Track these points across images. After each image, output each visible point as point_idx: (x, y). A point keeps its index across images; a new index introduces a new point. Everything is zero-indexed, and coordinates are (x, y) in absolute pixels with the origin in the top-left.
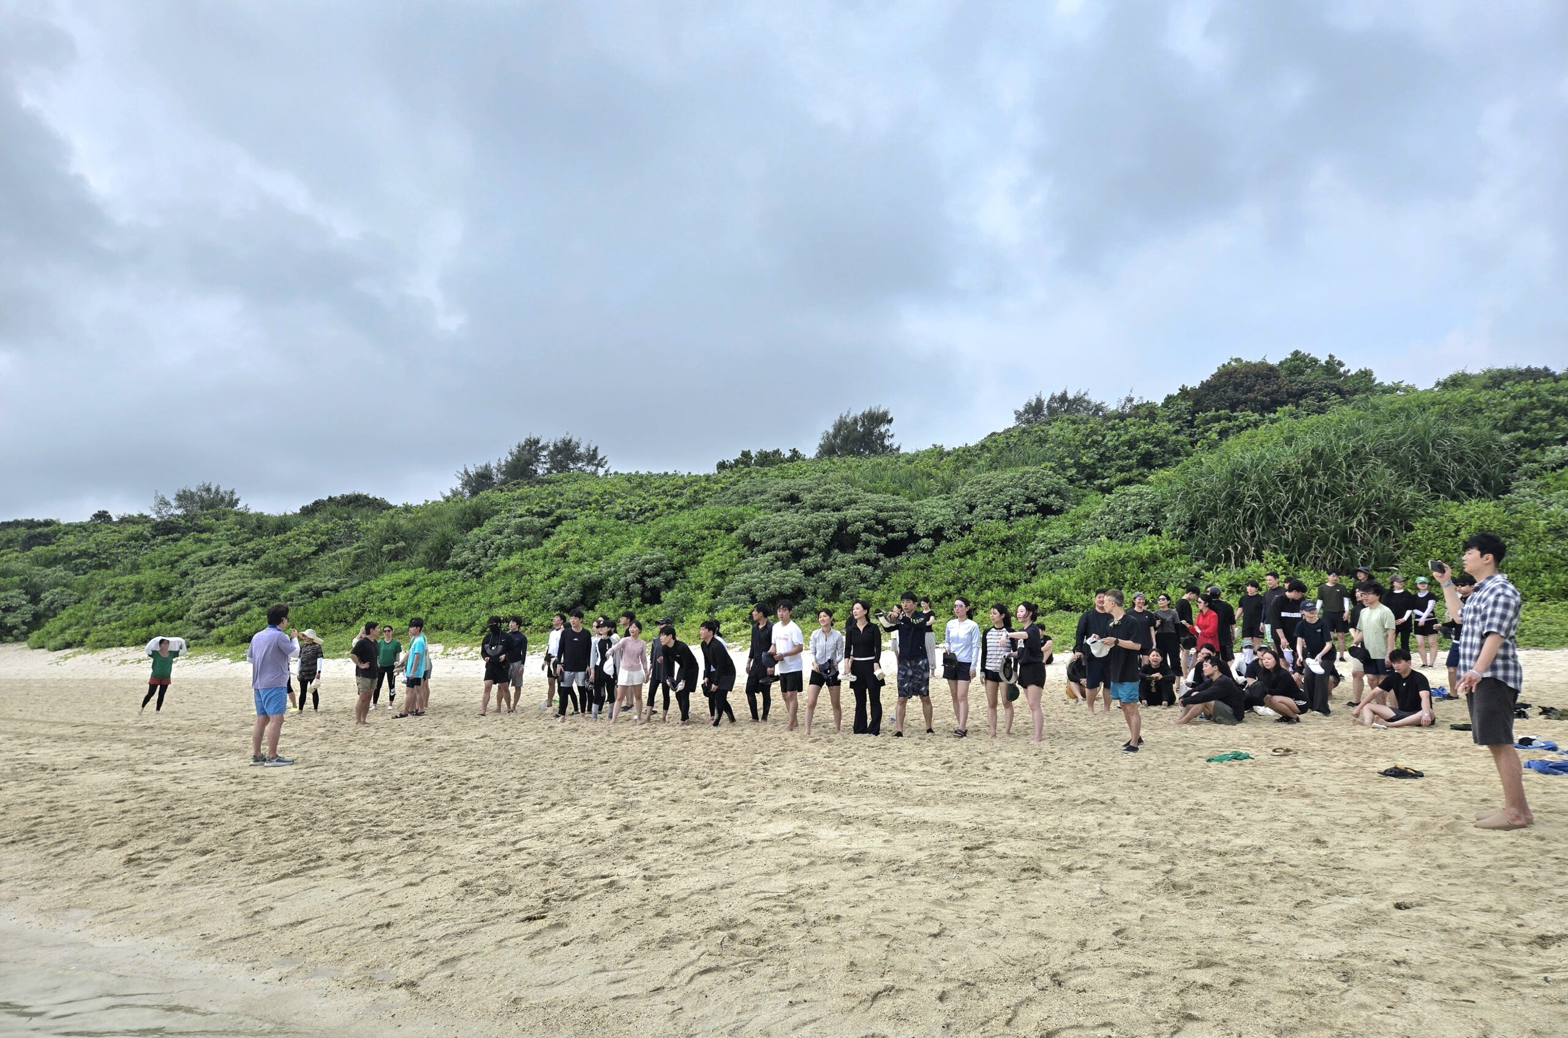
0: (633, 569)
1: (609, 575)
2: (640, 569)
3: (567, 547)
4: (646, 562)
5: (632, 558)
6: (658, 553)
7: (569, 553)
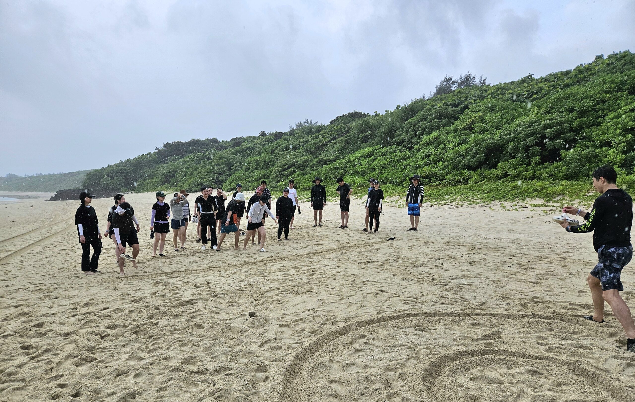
0: (532, 134)
1: (509, 141)
2: (539, 133)
3: (472, 123)
4: (546, 127)
5: (531, 124)
6: (556, 117)
7: (475, 126)
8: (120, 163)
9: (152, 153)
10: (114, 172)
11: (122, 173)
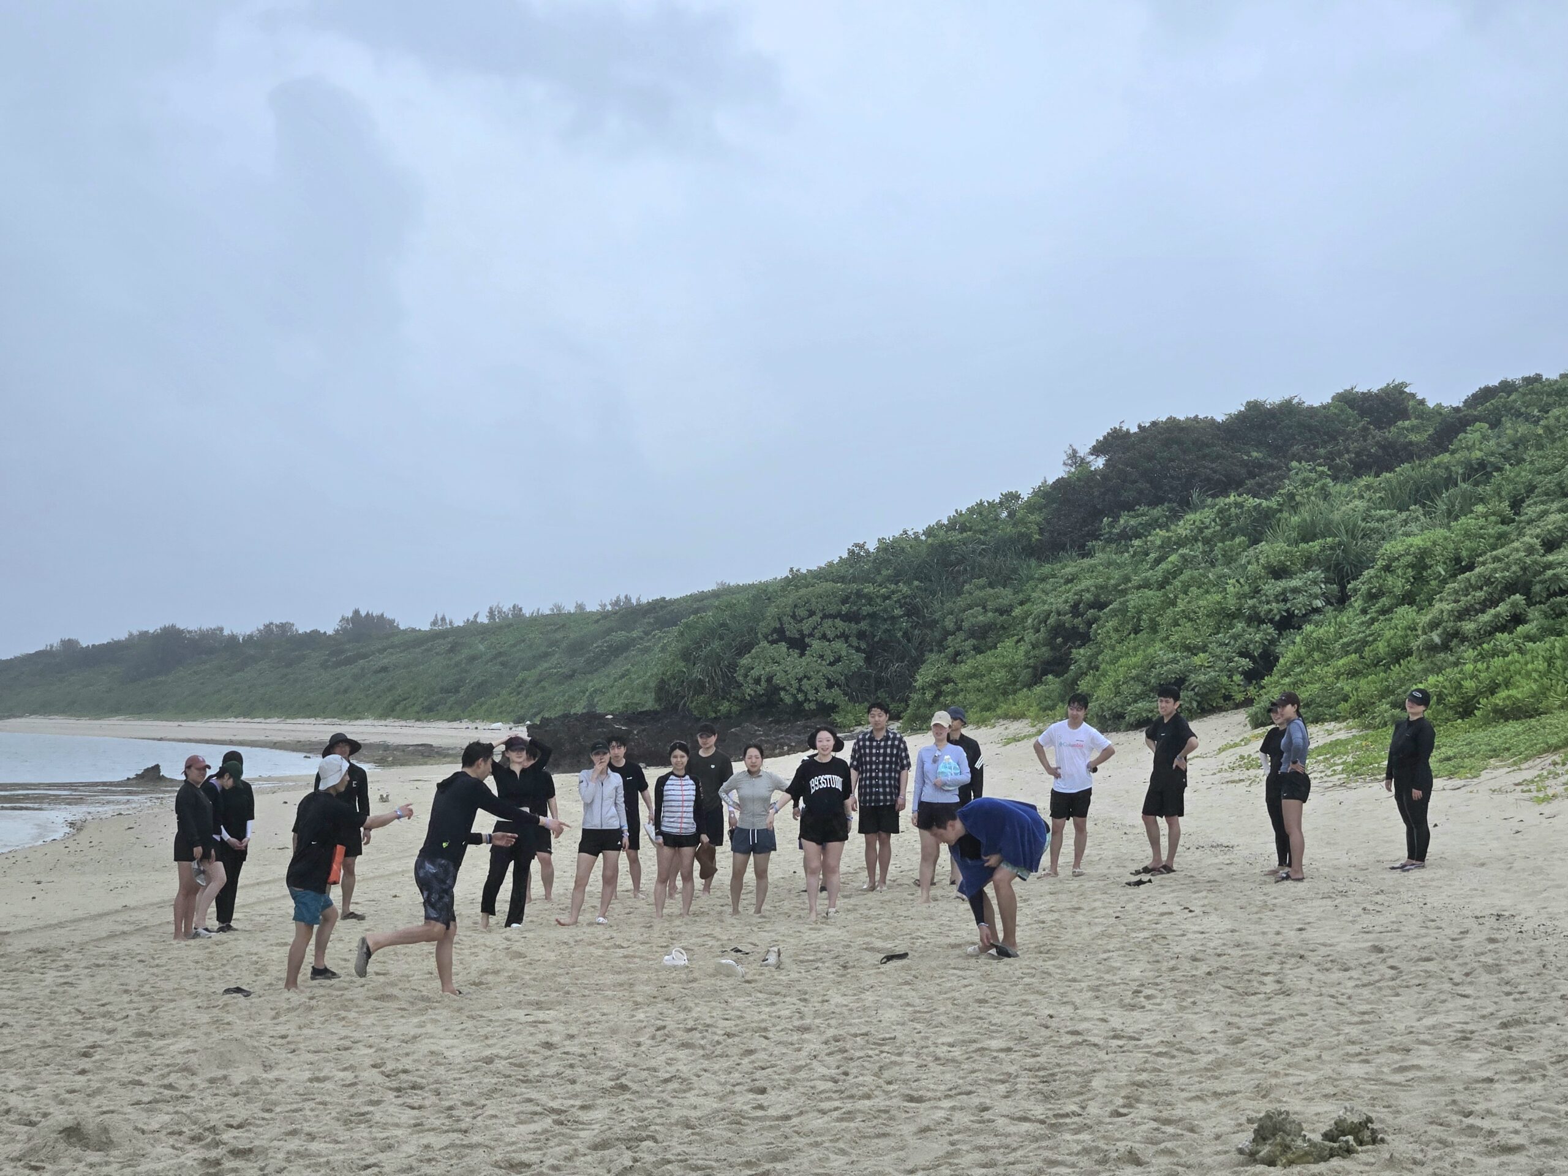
8: (855, 556)
9: (1025, 494)
10: (812, 613)
11: (850, 618)
